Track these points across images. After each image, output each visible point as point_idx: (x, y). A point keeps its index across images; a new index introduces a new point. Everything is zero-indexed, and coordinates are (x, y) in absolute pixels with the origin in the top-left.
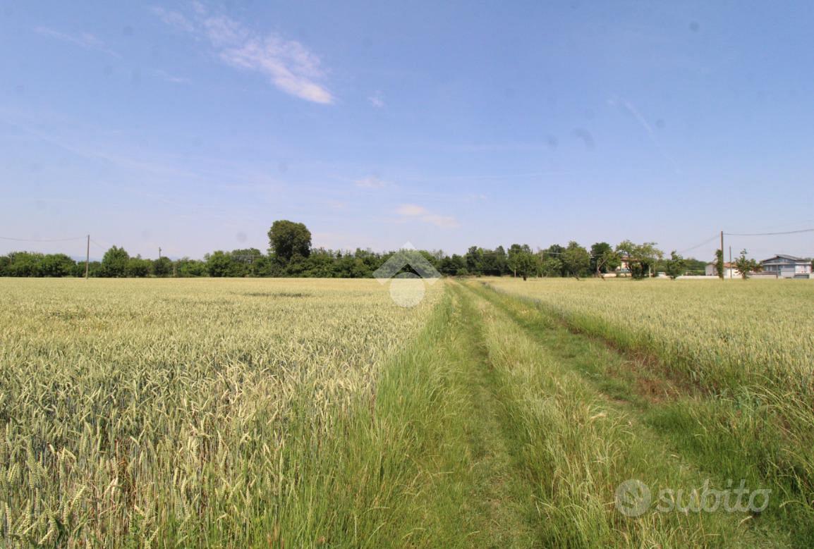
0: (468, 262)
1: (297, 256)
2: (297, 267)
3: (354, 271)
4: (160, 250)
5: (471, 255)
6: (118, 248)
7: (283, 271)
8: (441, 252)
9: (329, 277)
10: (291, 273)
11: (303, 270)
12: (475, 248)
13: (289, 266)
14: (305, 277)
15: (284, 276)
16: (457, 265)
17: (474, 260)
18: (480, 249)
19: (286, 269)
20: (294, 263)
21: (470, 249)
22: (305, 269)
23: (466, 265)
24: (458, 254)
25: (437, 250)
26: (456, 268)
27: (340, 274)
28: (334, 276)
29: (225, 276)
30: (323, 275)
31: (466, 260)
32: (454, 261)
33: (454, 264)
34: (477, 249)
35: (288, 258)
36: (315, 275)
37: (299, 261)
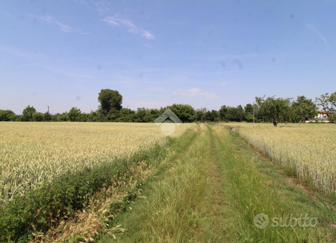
0: (221, 114)
1: (113, 109)
2: (113, 116)
3: (144, 118)
4: (49, 107)
5: (223, 110)
6: (31, 107)
7: (106, 118)
8: (205, 109)
9: (130, 122)
10: (109, 120)
11: (116, 117)
12: (225, 106)
13: (108, 115)
14: (117, 122)
15: (106, 121)
16: (214, 116)
17: (224, 113)
18: (228, 107)
19: (107, 117)
20: (111, 114)
21: (222, 107)
22: (118, 117)
23: (220, 116)
24: (215, 110)
25: (203, 108)
26: (214, 117)
27: (136, 120)
28: (133, 121)
29: (76, 121)
30: (127, 121)
31: (220, 113)
32: (212, 113)
33: (212, 115)
34: (226, 107)
35: (108, 111)
36: (123, 120)
37: (114, 112)
